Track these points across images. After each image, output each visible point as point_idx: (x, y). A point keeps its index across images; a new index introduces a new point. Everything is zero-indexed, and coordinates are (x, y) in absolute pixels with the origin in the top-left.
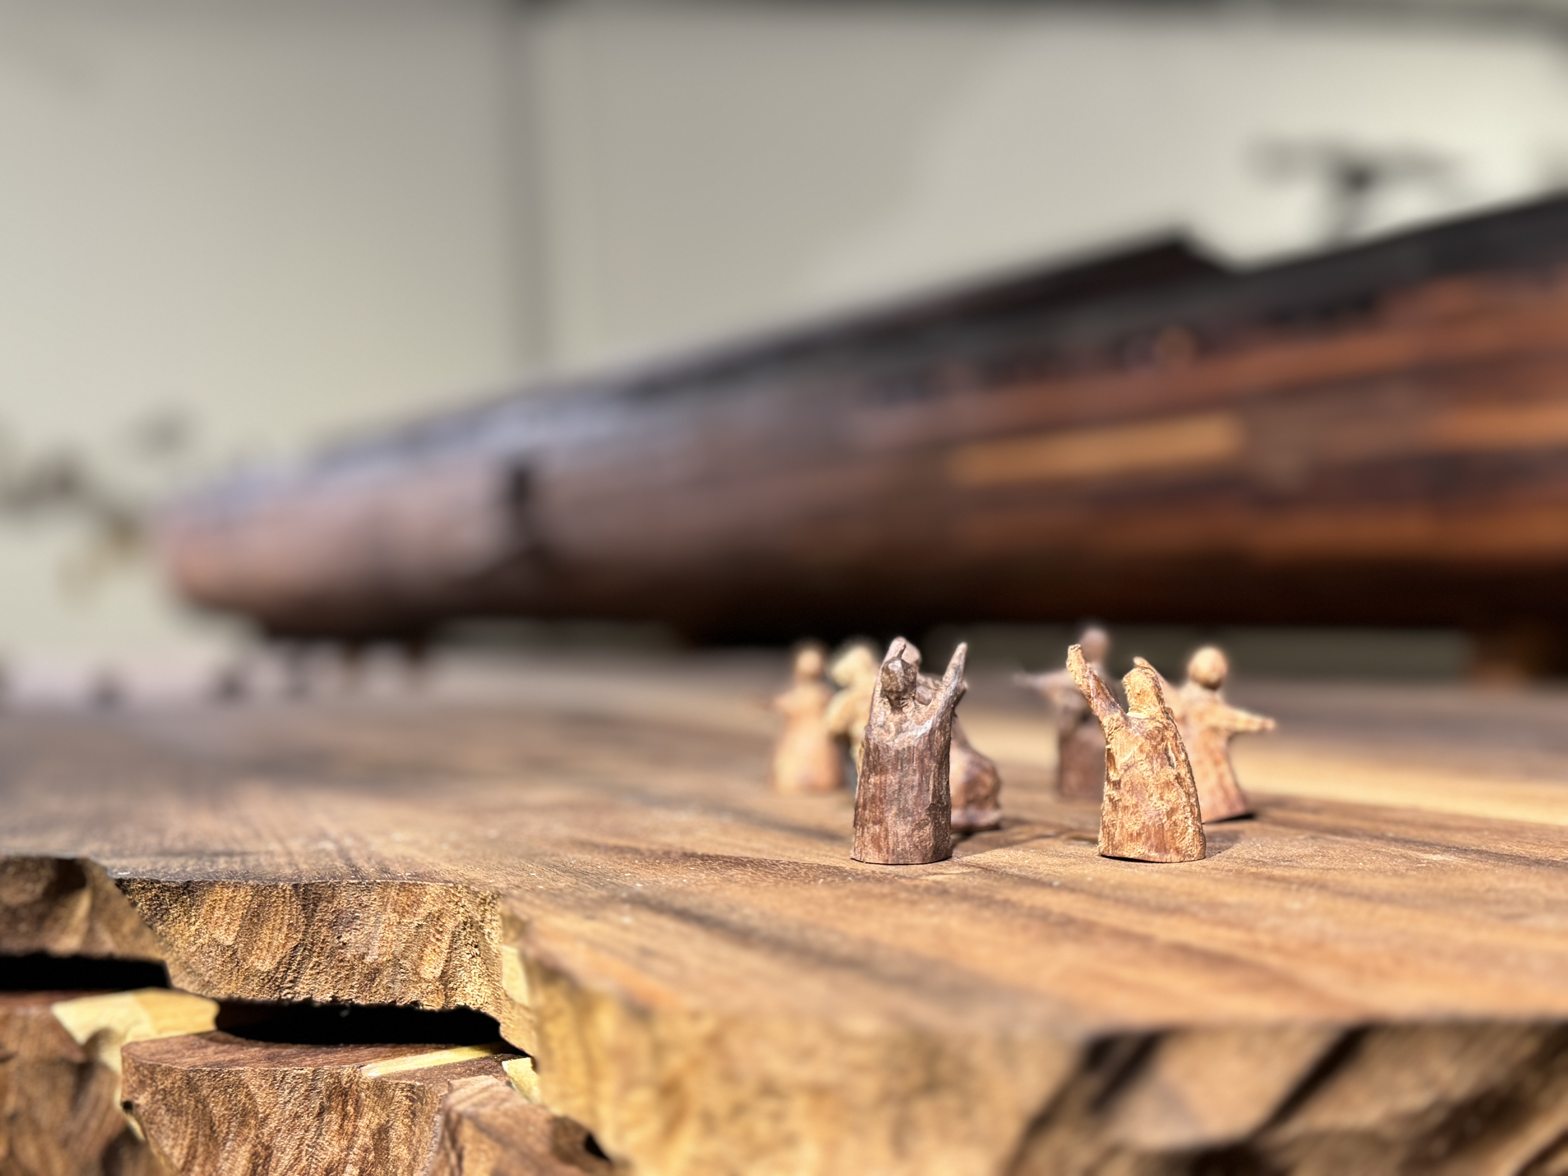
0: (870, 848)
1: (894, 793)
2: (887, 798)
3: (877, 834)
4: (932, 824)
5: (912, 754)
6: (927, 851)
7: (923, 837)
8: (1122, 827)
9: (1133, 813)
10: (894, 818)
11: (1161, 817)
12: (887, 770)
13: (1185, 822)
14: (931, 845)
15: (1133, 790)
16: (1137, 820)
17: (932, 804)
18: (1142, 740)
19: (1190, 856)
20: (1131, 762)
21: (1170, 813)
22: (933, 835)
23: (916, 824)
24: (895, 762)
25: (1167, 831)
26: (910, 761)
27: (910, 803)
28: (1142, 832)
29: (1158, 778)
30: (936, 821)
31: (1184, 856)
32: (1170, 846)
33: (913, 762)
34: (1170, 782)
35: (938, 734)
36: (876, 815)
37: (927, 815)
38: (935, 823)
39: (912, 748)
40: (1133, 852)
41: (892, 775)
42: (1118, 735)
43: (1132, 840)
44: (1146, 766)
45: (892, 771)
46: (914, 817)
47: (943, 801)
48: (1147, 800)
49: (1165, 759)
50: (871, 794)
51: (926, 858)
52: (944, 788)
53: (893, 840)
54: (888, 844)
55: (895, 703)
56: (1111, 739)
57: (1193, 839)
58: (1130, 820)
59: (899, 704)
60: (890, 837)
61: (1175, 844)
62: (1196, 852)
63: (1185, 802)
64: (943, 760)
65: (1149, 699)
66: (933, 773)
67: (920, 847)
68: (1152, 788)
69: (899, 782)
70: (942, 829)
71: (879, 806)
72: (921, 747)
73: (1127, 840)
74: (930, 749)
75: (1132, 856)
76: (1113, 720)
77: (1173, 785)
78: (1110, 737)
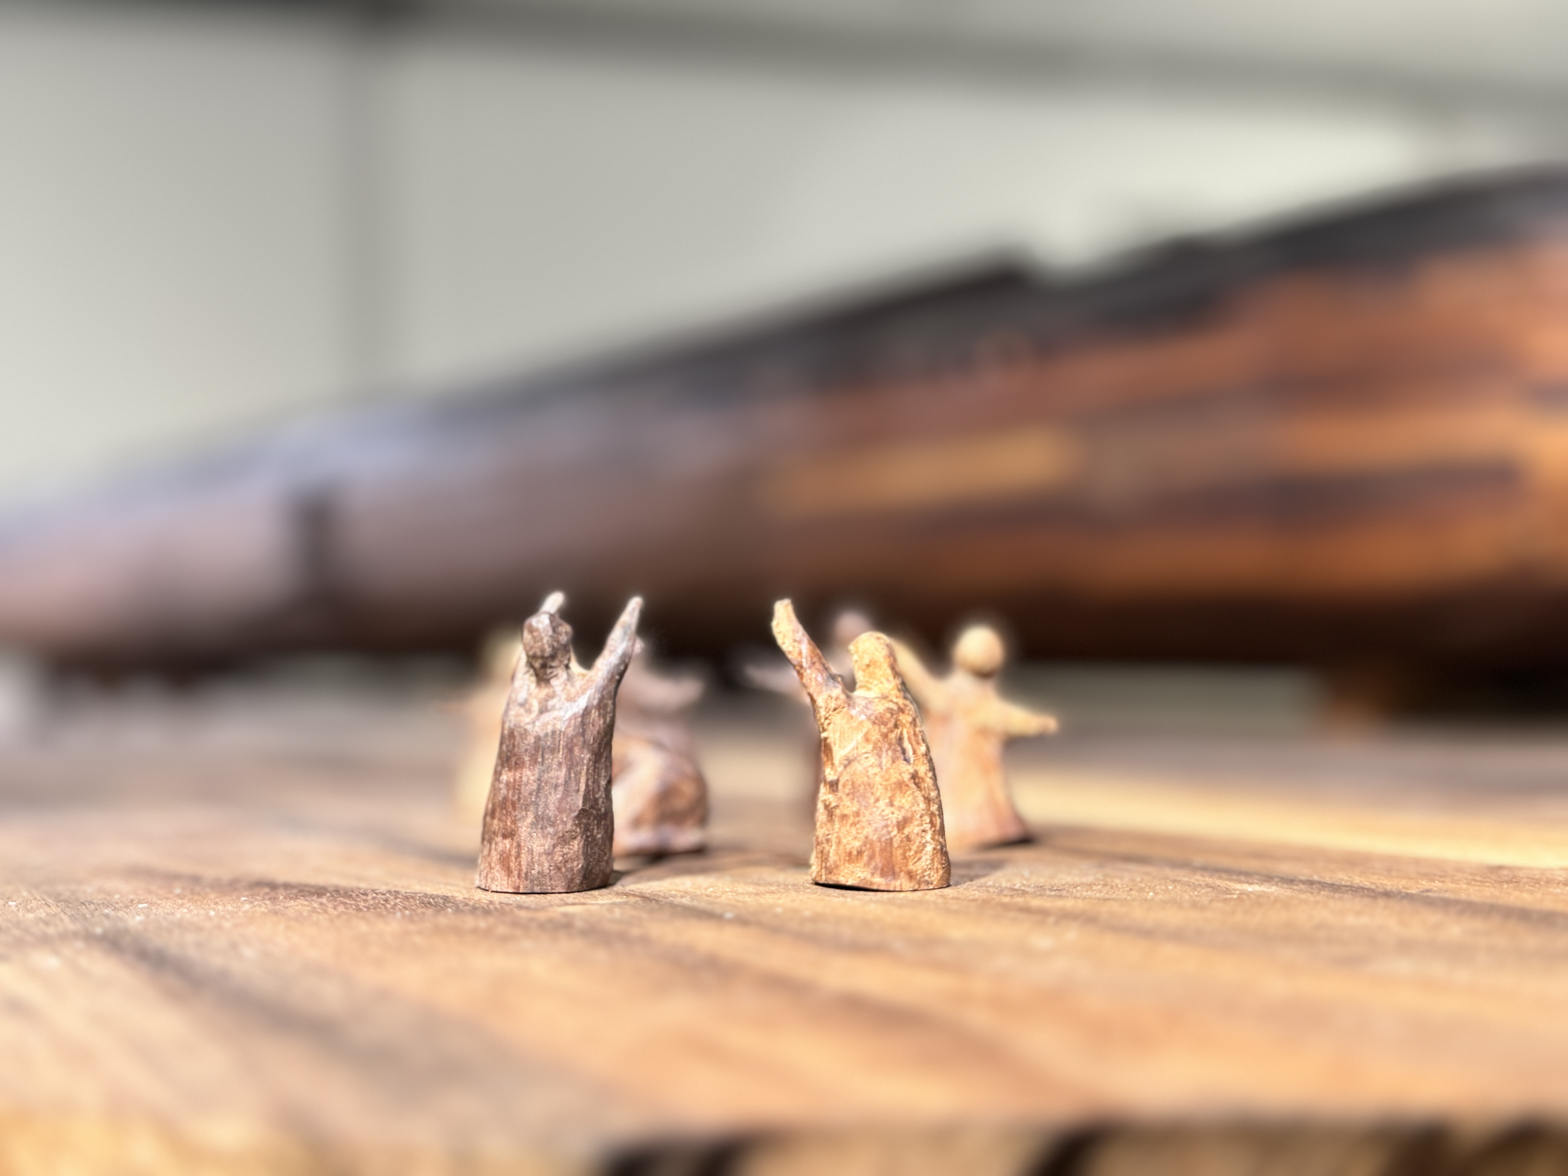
0: (498, 871)
1: (531, 794)
2: (522, 801)
3: (507, 851)
4: (582, 837)
5: (558, 739)
6: (574, 874)
7: (569, 855)
8: (839, 843)
9: (854, 824)
10: (529, 829)
11: (890, 829)
12: (523, 762)
13: (922, 837)
14: (580, 866)
15: (853, 793)
16: (858, 833)
17: (582, 810)
18: (868, 725)
19: (928, 883)
20: (853, 755)
21: (902, 823)
22: (583, 853)
23: (559, 838)
24: (533, 752)
25: (897, 848)
26: (554, 750)
27: (552, 807)
28: (863, 849)
29: (887, 776)
30: (589, 834)
31: (920, 883)
32: (900, 868)
33: (559, 752)
34: (904, 782)
35: (594, 714)
36: (506, 825)
37: (575, 824)
38: (587, 837)
39: (558, 732)
40: (852, 876)
41: (530, 770)
42: (838, 719)
43: (850, 861)
44: (872, 760)
45: (530, 765)
46: (556, 828)
47: (599, 807)
48: (873, 805)
49: (898, 751)
50: (502, 795)
51: (572, 885)
52: (602, 789)
53: (527, 860)
54: (520, 865)
55: (541, 672)
56: (829, 724)
57: (933, 860)
58: (849, 833)
59: (545, 674)
60: (523, 856)
61: (907, 865)
62: (936, 877)
63: (923, 810)
64: (602, 750)
65: (881, 672)
66: (585, 768)
67: (563, 869)
68: (879, 791)
69: (539, 779)
70: (596, 845)
71: (510, 812)
72: (570, 732)
73: (845, 860)
74: (583, 734)
75: (850, 882)
76: (832, 698)
77: (907, 786)
78: (827, 722)
